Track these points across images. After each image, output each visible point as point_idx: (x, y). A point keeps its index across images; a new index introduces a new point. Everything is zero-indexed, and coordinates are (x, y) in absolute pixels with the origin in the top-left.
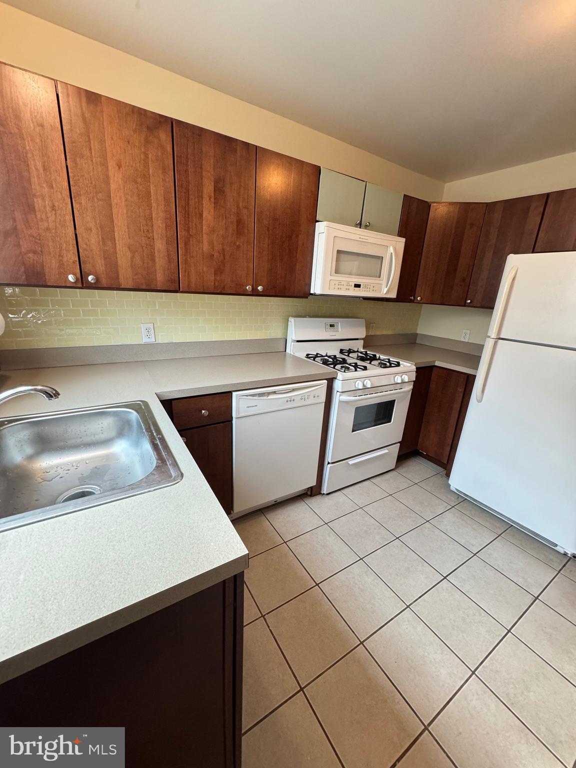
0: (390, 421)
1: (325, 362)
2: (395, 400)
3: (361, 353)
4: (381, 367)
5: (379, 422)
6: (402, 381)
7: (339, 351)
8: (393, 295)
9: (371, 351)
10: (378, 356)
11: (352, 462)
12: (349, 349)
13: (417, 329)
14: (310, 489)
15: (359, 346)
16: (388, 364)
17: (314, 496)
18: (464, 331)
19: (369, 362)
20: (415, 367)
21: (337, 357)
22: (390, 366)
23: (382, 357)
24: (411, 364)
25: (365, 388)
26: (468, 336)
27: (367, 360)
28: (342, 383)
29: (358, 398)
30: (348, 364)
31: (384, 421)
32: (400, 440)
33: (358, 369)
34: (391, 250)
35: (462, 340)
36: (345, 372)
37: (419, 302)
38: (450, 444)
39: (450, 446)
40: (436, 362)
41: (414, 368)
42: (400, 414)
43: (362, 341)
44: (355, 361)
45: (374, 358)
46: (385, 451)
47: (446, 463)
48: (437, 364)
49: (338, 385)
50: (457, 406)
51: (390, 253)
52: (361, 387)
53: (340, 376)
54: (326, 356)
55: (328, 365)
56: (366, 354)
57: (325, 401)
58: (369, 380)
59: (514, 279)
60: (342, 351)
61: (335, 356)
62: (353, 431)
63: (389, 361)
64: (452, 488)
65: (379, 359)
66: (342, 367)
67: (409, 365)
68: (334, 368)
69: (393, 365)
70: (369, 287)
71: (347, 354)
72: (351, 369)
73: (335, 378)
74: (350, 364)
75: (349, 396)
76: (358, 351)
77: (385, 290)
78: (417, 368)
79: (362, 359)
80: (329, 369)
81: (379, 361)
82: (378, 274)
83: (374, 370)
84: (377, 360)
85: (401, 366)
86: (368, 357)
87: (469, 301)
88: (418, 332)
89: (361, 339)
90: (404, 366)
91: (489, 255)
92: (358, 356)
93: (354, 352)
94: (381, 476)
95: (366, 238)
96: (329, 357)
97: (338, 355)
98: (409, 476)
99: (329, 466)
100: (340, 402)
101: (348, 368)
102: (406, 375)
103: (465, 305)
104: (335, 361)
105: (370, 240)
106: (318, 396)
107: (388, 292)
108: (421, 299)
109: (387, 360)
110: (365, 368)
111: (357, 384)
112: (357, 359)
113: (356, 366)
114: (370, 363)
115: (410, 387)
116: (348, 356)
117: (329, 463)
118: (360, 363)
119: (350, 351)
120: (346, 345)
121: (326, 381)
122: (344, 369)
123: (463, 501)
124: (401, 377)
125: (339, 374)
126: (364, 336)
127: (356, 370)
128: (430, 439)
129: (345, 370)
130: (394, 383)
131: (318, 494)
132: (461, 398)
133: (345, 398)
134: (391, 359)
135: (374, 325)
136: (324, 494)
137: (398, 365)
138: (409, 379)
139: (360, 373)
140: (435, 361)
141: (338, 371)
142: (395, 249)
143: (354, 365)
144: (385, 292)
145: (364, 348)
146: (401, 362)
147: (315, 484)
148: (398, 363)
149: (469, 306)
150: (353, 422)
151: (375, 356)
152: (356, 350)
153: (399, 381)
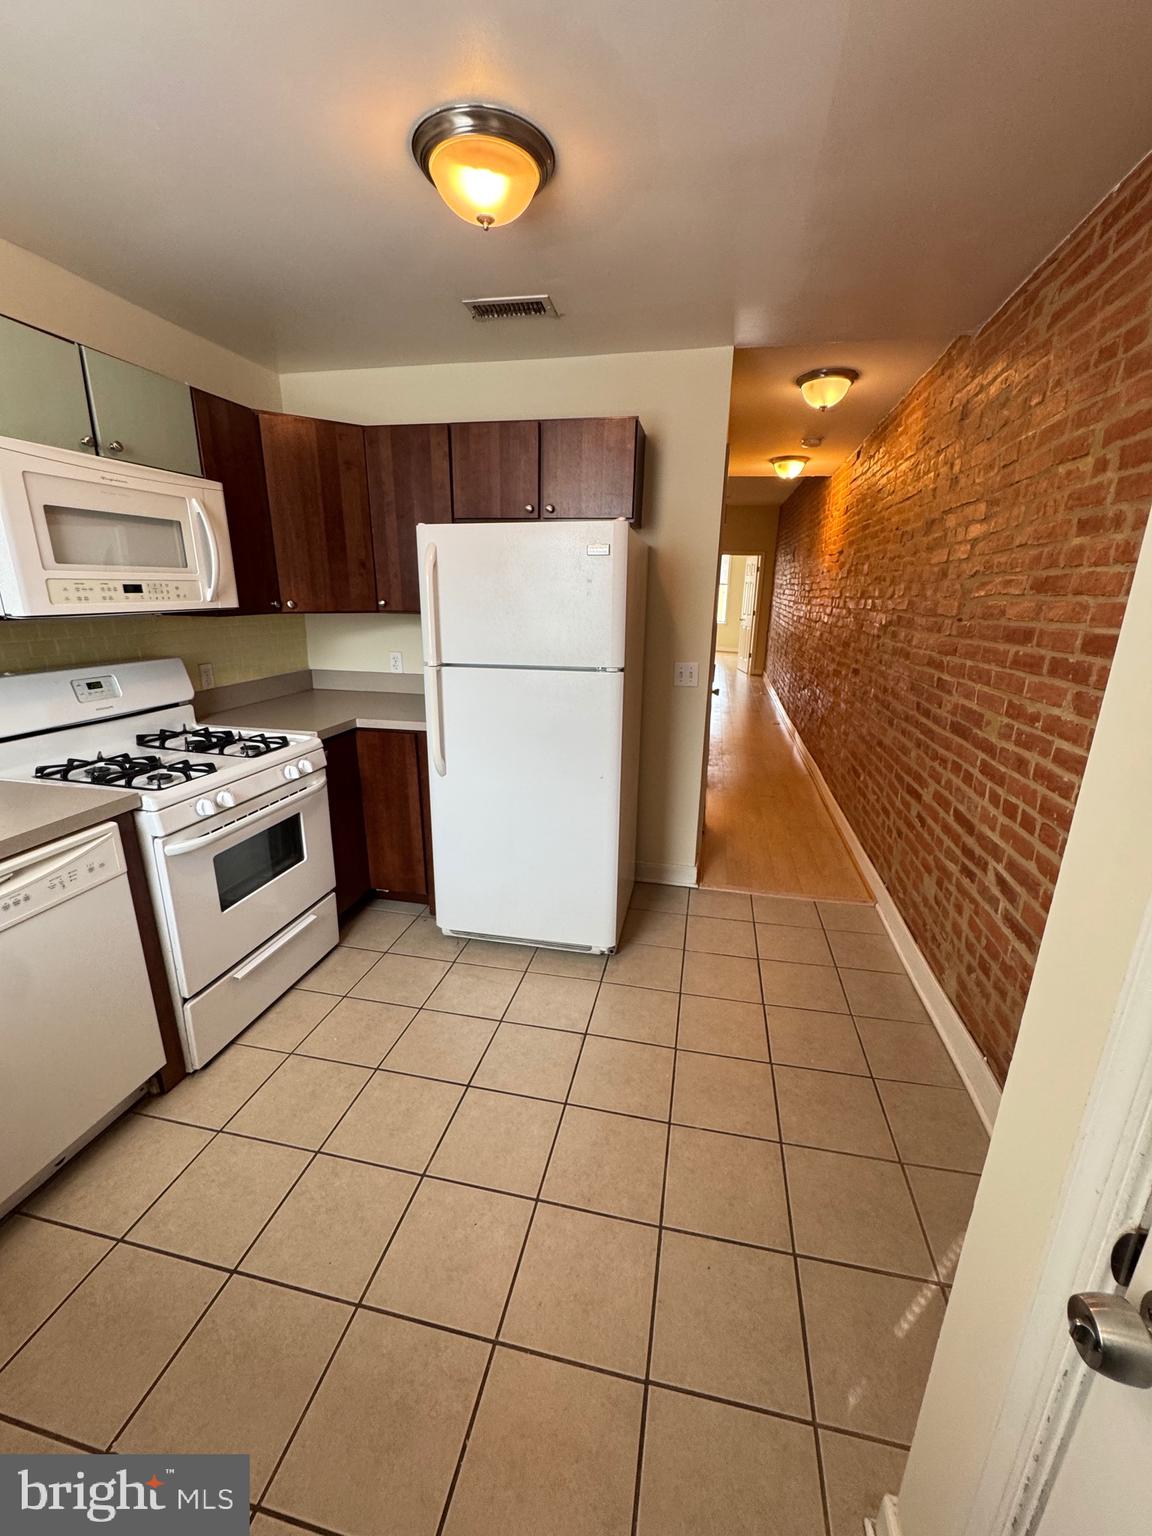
0: (300, 858)
1: (100, 778)
2: (297, 816)
3: (195, 733)
4: (248, 756)
5: (278, 869)
6: (300, 772)
7: (135, 740)
8: (232, 602)
9: (215, 724)
10: (235, 732)
11: (240, 973)
12: (161, 731)
13: (307, 662)
14: (155, 1080)
15: (184, 719)
16: (262, 745)
17: (168, 1092)
18: (392, 655)
19: (216, 751)
20: (319, 740)
21: (131, 757)
22: (269, 750)
23: (246, 733)
24: (311, 735)
25: (221, 810)
26: (399, 663)
27: (214, 746)
28: (160, 815)
29: (212, 836)
30: (165, 767)
31: (287, 863)
32: (334, 885)
33: (193, 774)
34: (195, 506)
35: (393, 671)
36: (160, 789)
37: (291, 612)
38: (422, 858)
39: (423, 862)
40: (357, 720)
41: (318, 742)
42: (316, 838)
43: (190, 708)
44: (182, 756)
45: (228, 739)
46: (310, 918)
47: (425, 893)
48: (360, 723)
49: (150, 824)
50: (413, 790)
51: (195, 515)
52: (210, 810)
53: (149, 801)
54: (100, 759)
55: (109, 783)
56: (207, 734)
57: (126, 870)
58: (228, 790)
59: (435, 565)
60: (142, 740)
61: (125, 756)
62: (224, 908)
63: (264, 740)
64: (446, 932)
65: (241, 739)
66: (151, 779)
67: (308, 738)
68: (129, 785)
69: (273, 746)
70: (165, 589)
71: (157, 744)
72: (178, 778)
73: (139, 809)
74: (171, 768)
75: (188, 839)
76: (185, 732)
77: (209, 594)
78: (323, 741)
79: (200, 748)
80: (116, 793)
81: (241, 744)
82: (180, 560)
83: (233, 766)
84: (234, 742)
85: (292, 743)
86: (214, 740)
87: (382, 602)
88: (312, 666)
89: (184, 703)
90: (298, 743)
91: (391, 521)
92: (188, 743)
93: (175, 735)
94: (316, 970)
95: (123, 478)
96: (111, 761)
97: (136, 752)
98: (371, 945)
99: (188, 1006)
100: (169, 859)
101: (169, 778)
102: (306, 759)
103: (377, 610)
104: (128, 769)
105: (132, 484)
106: (102, 865)
107: (216, 596)
108: (295, 605)
109: (259, 739)
110: (211, 768)
111: (199, 807)
112: (188, 750)
113: (186, 768)
114: (221, 753)
115: (319, 782)
116: (162, 747)
117: (185, 1000)
118: (195, 758)
119: (164, 736)
120: (151, 725)
121: (113, 824)
122: (155, 782)
123: (469, 944)
124: (297, 766)
125: (144, 799)
126: (190, 695)
127: (189, 778)
128: (387, 863)
129: (159, 786)
130: (285, 782)
131: (180, 1081)
132: (416, 776)
133: (178, 846)
134: (267, 735)
135: (210, 666)
136: (196, 1071)
137: (284, 742)
138: (313, 764)
139: (202, 781)
140: (354, 720)
141: (140, 792)
142: (205, 506)
143: (180, 766)
144: (209, 599)
145: (198, 720)
146: (289, 737)
147: (165, 1063)
148: (284, 739)
149: (387, 609)
150: (217, 890)
151: (229, 734)
152: (180, 729)
153: (296, 775)
